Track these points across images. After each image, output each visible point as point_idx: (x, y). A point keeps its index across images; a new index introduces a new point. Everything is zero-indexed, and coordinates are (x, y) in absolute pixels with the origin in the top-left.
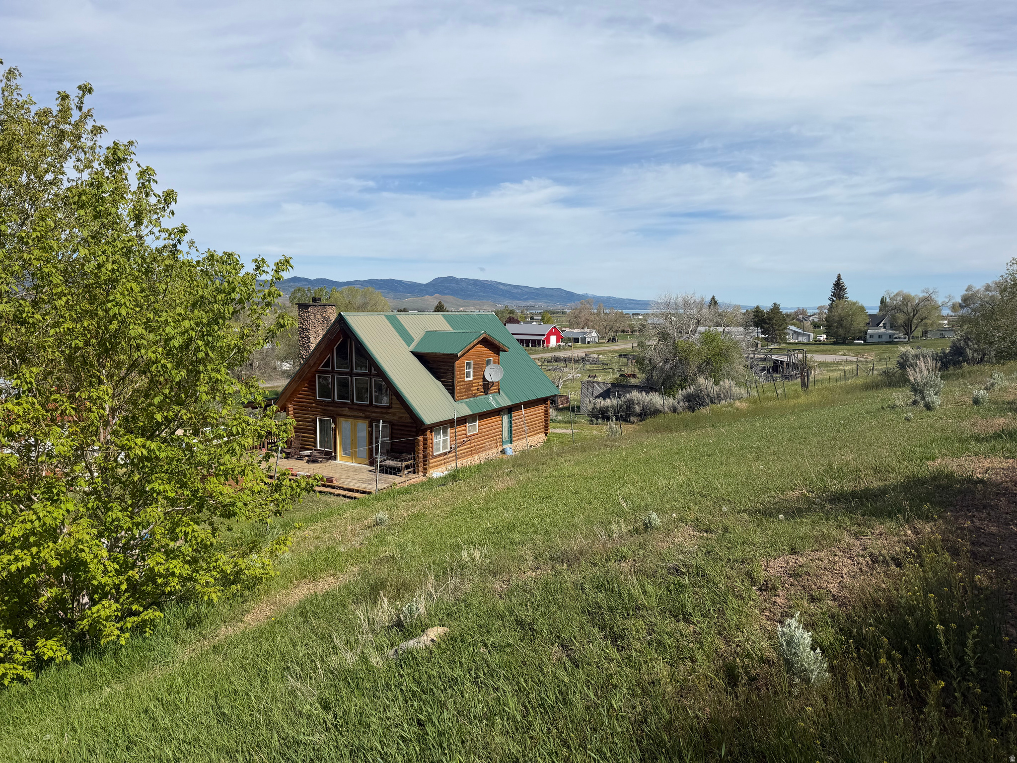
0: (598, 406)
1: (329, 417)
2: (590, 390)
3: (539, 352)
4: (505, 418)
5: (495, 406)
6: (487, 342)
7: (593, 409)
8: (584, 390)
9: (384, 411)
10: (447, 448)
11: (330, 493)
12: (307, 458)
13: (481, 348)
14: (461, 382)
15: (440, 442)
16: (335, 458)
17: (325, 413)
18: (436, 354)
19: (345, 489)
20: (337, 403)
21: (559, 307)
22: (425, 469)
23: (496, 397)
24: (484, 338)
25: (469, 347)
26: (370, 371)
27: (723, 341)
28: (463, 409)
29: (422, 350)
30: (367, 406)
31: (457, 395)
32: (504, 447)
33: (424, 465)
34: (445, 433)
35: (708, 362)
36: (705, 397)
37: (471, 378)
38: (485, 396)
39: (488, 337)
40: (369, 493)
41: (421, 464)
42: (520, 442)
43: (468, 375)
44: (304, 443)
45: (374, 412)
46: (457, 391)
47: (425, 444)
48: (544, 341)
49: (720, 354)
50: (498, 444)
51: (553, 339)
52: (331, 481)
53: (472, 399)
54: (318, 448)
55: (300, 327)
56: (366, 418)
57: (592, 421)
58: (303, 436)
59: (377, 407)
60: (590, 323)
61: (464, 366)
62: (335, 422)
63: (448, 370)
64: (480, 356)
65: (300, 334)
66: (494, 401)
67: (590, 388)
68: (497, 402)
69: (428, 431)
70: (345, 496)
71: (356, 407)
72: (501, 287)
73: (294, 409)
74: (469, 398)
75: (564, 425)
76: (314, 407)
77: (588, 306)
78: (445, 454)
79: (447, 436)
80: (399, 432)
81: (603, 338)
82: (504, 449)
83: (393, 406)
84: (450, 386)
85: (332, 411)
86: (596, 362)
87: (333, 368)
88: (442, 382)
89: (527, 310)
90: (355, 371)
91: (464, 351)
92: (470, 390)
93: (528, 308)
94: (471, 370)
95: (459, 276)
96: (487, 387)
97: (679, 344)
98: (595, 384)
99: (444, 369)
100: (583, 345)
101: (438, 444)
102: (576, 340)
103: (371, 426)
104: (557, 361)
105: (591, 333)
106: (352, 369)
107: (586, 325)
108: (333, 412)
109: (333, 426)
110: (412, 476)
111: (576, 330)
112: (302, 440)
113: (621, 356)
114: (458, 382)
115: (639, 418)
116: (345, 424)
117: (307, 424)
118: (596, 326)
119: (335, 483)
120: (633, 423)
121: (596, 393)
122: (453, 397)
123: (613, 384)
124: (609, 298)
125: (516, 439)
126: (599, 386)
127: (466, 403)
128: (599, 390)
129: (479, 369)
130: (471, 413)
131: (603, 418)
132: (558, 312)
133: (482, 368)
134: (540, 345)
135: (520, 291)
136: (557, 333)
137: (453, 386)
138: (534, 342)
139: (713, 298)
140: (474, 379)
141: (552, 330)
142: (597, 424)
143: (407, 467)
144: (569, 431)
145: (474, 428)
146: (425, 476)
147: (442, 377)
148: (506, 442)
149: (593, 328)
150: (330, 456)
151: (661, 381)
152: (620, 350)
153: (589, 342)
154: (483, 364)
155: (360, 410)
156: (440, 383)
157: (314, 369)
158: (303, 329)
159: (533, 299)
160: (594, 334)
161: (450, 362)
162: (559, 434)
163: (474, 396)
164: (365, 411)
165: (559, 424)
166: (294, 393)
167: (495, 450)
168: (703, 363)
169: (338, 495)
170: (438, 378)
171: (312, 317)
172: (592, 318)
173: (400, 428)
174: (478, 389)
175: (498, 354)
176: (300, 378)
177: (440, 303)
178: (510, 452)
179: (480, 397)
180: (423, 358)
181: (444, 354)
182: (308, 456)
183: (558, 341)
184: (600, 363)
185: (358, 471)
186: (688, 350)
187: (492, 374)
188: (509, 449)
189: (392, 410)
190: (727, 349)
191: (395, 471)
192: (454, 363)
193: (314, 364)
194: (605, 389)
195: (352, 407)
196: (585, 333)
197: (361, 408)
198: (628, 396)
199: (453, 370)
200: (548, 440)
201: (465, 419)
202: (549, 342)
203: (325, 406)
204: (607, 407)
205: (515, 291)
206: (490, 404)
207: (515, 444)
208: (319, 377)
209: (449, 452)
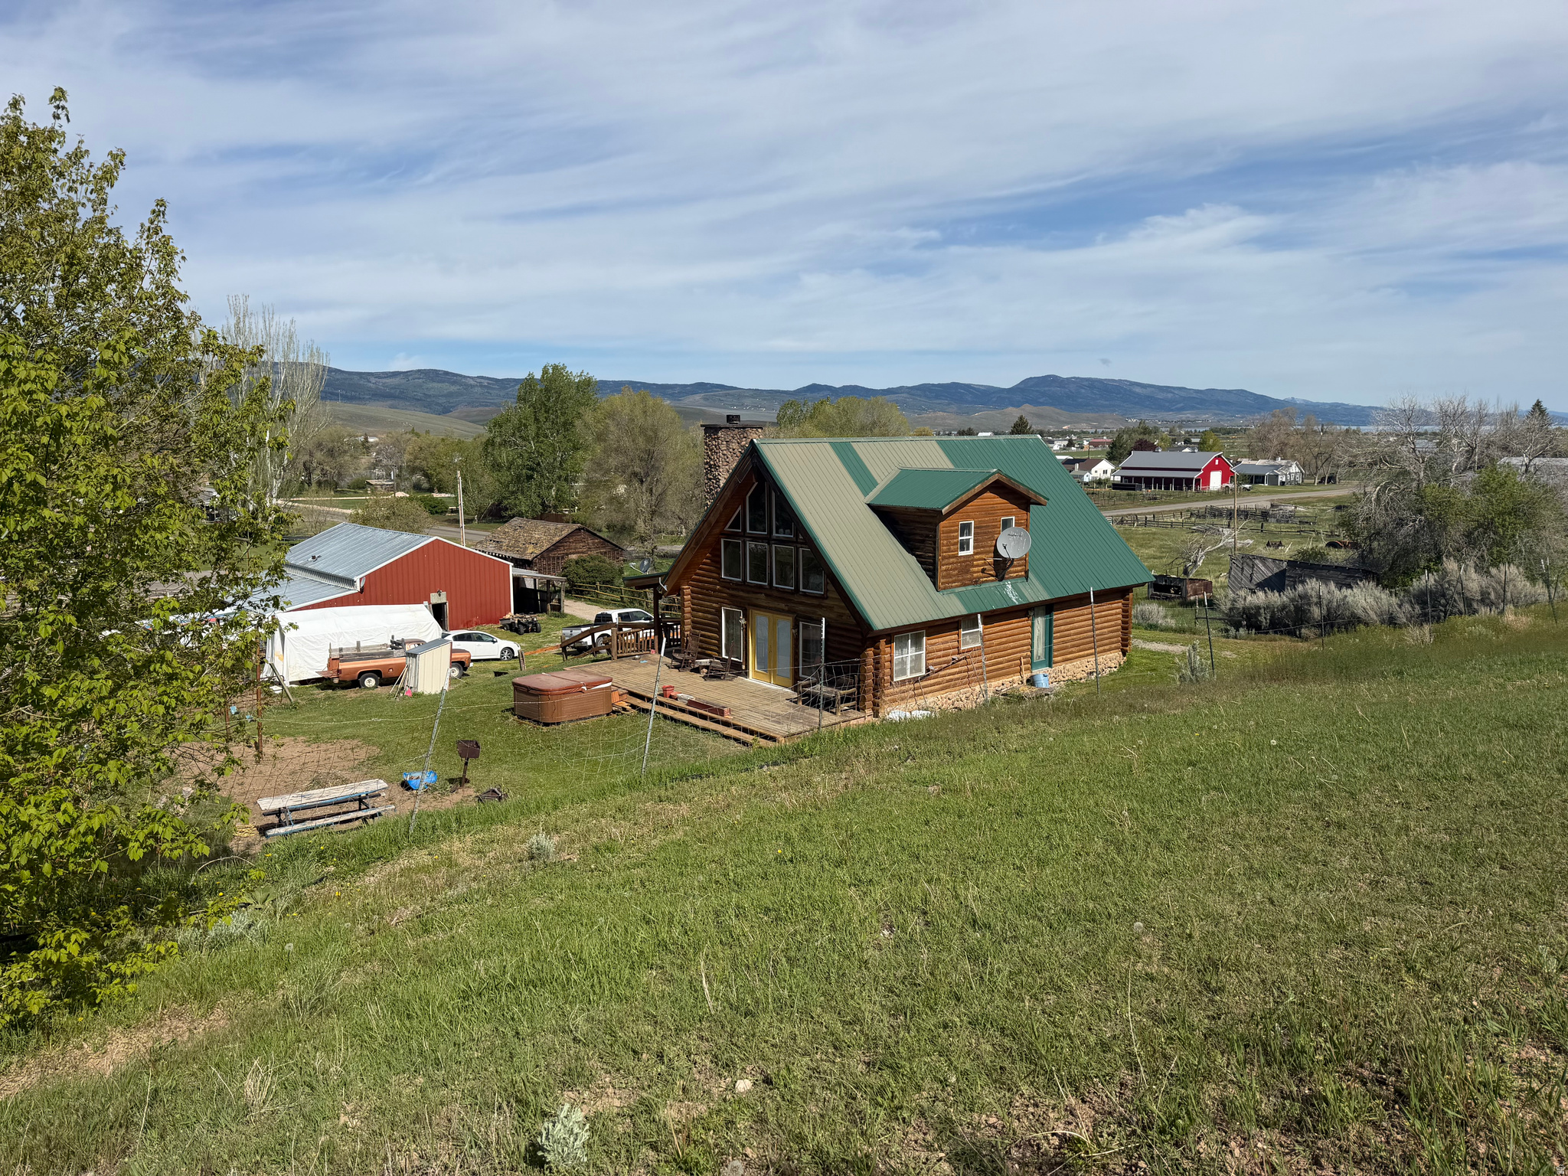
0: (1240, 605)
1: (738, 607)
2: (1247, 571)
3: (1187, 499)
4: (1040, 623)
5: (1015, 600)
6: (1002, 488)
7: (1231, 609)
8: (1236, 572)
9: (815, 602)
10: (920, 670)
11: (716, 732)
12: (705, 670)
13: (992, 499)
14: (950, 557)
15: (906, 659)
16: (746, 675)
17: (734, 601)
18: (906, 508)
19: (737, 728)
20: (750, 585)
21: (1240, 422)
22: (875, 704)
23: (1020, 585)
24: (997, 482)
25: (965, 497)
26: (796, 536)
27: (1522, 487)
28: (951, 606)
29: (886, 502)
30: (792, 593)
31: (941, 580)
32: (1035, 672)
33: (875, 696)
34: (917, 644)
35: (1487, 526)
36: (1456, 596)
37: (971, 552)
38: (997, 583)
39: (1004, 479)
40: (773, 739)
41: (869, 696)
42: (1069, 666)
43: (964, 545)
44: (705, 645)
45: (801, 603)
46: (940, 574)
47: (877, 662)
48: (1198, 481)
49: (1514, 512)
50: (1023, 667)
51: (1216, 480)
52: (722, 713)
53: (970, 588)
54: (724, 656)
55: (707, 463)
56: (789, 612)
57: (1227, 631)
58: (702, 636)
59: (805, 595)
60: (1289, 451)
61: (957, 531)
62: (746, 617)
63: (927, 536)
64: (990, 512)
65: (707, 473)
66: (1012, 593)
67: (1246, 568)
68: (1021, 594)
69: (883, 642)
70: (736, 740)
71: (775, 593)
72: (1138, 390)
73: (692, 592)
74: (965, 585)
75: (1171, 635)
76: (719, 591)
77: (1286, 419)
78: (916, 680)
79: (921, 650)
80: (837, 639)
81: (1312, 476)
82: (1032, 677)
83: (829, 595)
84: (930, 564)
85: (742, 597)
86: (1288, 518)
87: (744, 529)
88: (917, 556)
89: (1180, 427)
90: (775, 534)
91: (955, 504)
92: (968, 572)
93: (1182, 424)
94: (971, 538)
95: (1064, 374)
96: (1001, 567)
97: (1428, 490)
98: (1257, 562)
99: (921, 535)
100: (1272, 488)
101: (903, 662)
102: (1258, 479)
103: (796, 626)
104: (1215, 516)
105: (1288, 467)
106: (770, 532)
107: (1281, 452)
108: (744, 600)
109: (743, 622)
110: (854, 714)
111: (1260, 462)
112: (701, 641)
113: (1339, 508)
114: (944, 558)
115: (1318, 631)
116: (761, 619)
117: (710, 616)
118: (1297, 455)
119: (727, 717)
120: (1306, 639)
121: (1258, 578)
122: (935, 584)
123: (1292, 564)
124: (1335, 407)
125: (1059, 658)
126: (1265, 565)
127: (959, 595)
128: (1263, 572)
129: (987, 535)
130: (964, 612)
131: (1249, 627)
132: (1236, 431)
133: (994, 533)
134: (1190, 488)
135: (1170, 395)
136: (1223, 467)
137: (934, 564)
138: (1179, 483)
139: (1538, 405)
140: (975, 554)
141: (1214, 461)
142: (1236, 638)
143: (846, 699)
144: (1177, 649)
145: (970, 640)
146: (876, 715)
147: (918, 549)
148: (1040, 664)
149: (1293, 458)
150: (739, 669)
151: (1389, 558)
152: (1340, 497)
153: (1283, 483)
154: (995, 527)
155: (782, 599)
156: (912, 559)
157: (717, 531)
158: (710, 466)
159: (1193, 408)
160: (1294, 469)
161: (931, 523)
162: (1154, 653)
163: (976, 582)
164: (789, 601)
165: (1164, 635)
166: (690, 567)
167: (1017, 677)
168: (1476, 529)
169: (727, 737)
170: (911, 550)
171: (723, 447)
172: (1292, 441)
173: (840, 632)
174: (983, 571)
175: (1027, 510)
176: (697, 544)
177: (1021, 418)
178: (1043, 683)
179: (987, 585)
180: (888, 516)
181: (919, 510)
182: (707, 667)
183: (1224, 480)
184: (1297, 520)
185: (773, 697)
186: (1444, 505)
187: (1011, 545)
188: (1045, 678)
189: (827, 602)
190: (1532, 502)
191: (829, 705)
192: (937, 524)
193: (717, 522)
194: (1276, 570)
195: (770, 592)
196: (1277, 467)
197: (783, 596)
198: (1300, 588)
199: (935, 537)
200: (1128, 663)
201: (958, 622)
202: (1207, 482)
203: (733, 589)
204: (1258, 608)
205: (1161, 396)
206: (1006, 597)
207: (1057, 667)
208: (727, 544)
209: (923, 678)
